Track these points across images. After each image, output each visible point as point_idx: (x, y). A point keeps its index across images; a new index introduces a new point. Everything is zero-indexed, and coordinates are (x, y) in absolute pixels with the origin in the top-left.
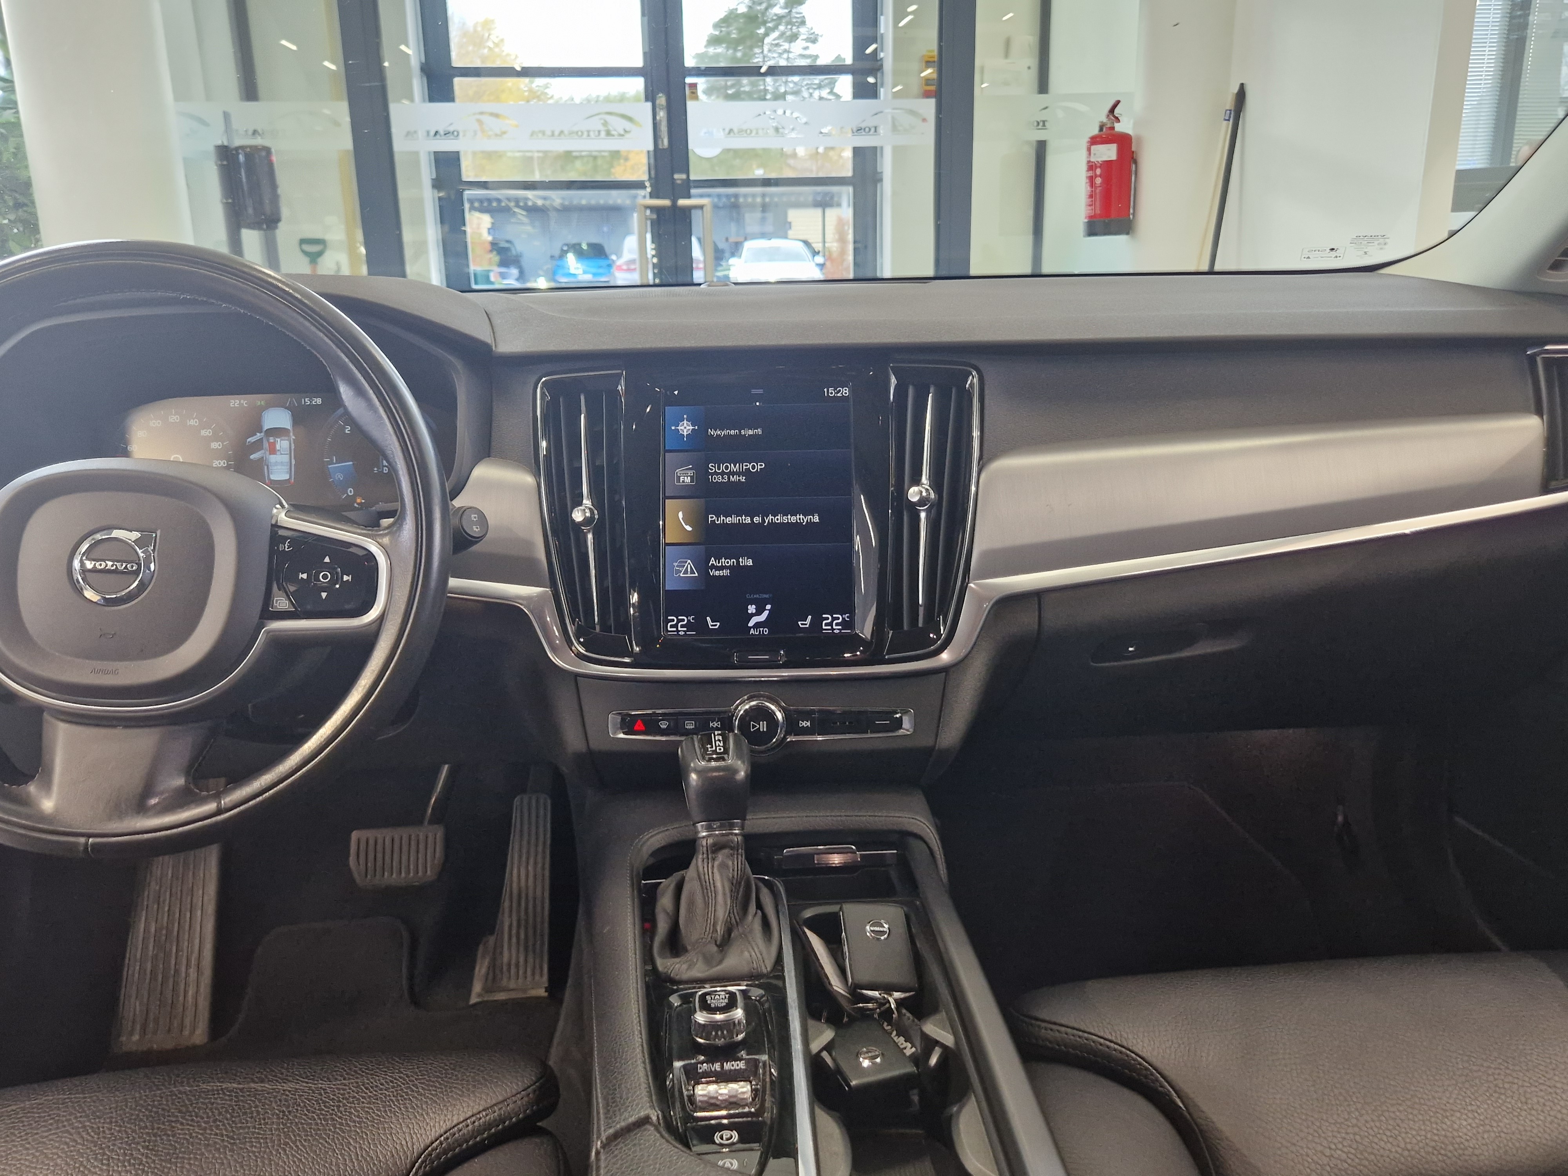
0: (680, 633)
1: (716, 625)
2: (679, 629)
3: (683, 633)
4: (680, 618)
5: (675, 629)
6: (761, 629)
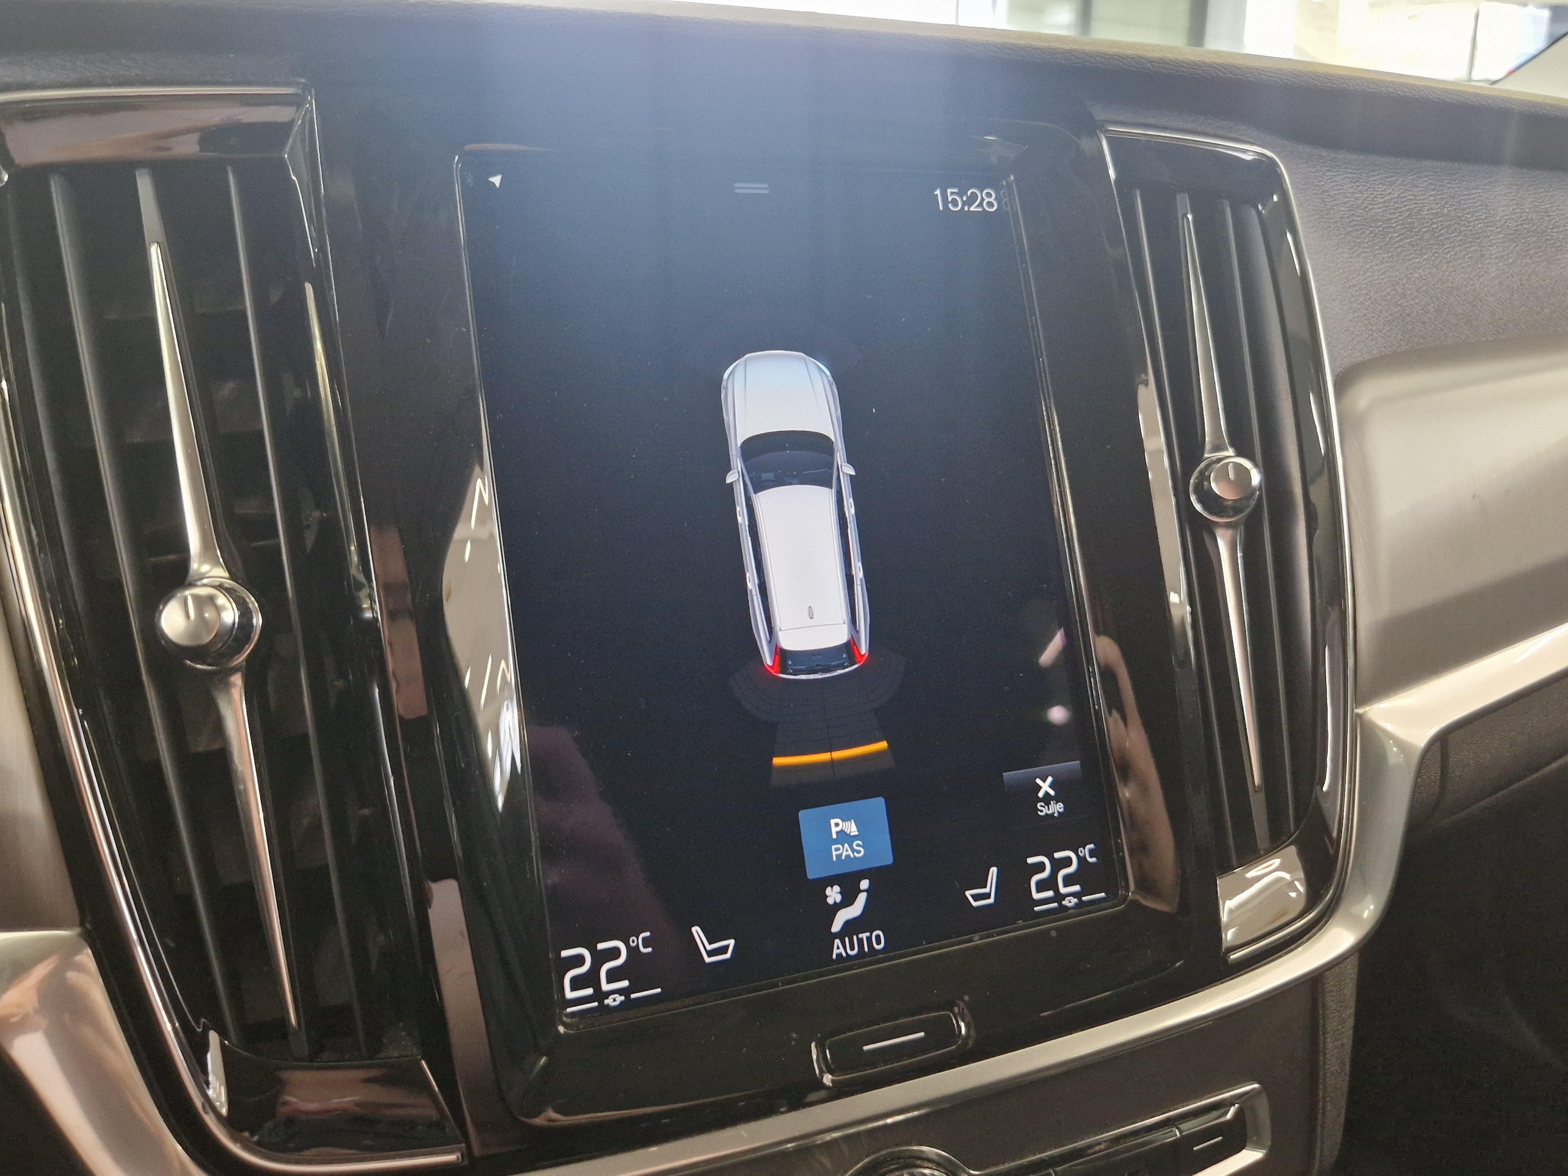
0: (609, 1001)
1: (724, 950)
2: (606, 987)
3: (620, 999)
4: (601, 946)
5: (589, 991)
6: (864, 936)
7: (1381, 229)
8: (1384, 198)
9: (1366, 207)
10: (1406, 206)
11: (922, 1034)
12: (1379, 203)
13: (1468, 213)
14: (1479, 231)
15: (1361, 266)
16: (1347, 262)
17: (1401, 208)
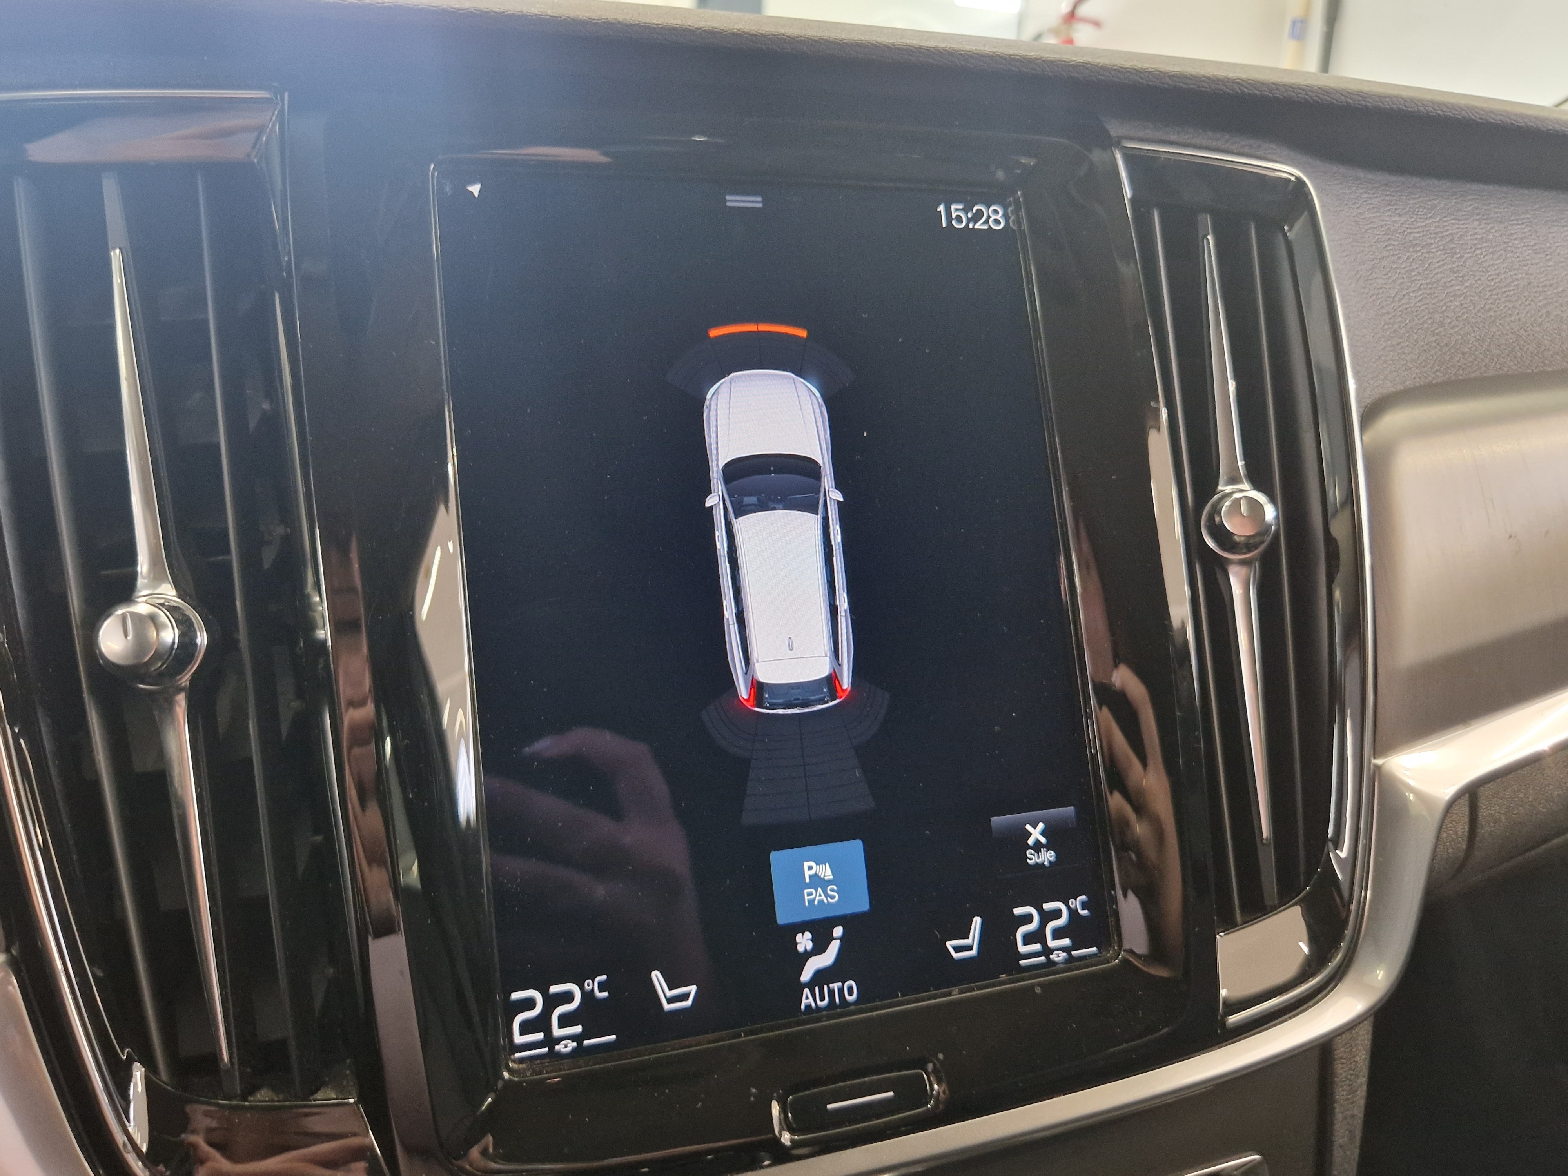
0: (560, 1048)
1: (685, 997)
2: (557, 1032)
3: (573, 1045)
4: (554, 989)
5: (540, 1036)
6: (835, 986)
7: (1419, 254)
8: (1423, 222)
9: (1404, 231)
10: (1447, 230)
11: (891, 1094)
12: (1418, 227)
13: (1516, 239)
14: (1528, 258)
15: (1397, 292)
16: (1381, 288)
17: (1442, 232)
